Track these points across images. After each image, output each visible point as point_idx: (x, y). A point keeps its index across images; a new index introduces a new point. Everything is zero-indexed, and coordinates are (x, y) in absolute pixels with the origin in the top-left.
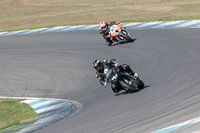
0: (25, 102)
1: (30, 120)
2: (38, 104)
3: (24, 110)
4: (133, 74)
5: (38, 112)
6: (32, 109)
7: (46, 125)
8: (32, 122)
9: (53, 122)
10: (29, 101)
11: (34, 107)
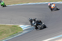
0: (19, 26)
1: (21, 32)
2: (23, 27)
3: (19, 29)
4: (42, 23)
5: (23, 29)
6: (21, 28)
7: (26, 33)
8: (22, 32)
9: (28, 32)
10: (20, 26)
11: (22, 28)
